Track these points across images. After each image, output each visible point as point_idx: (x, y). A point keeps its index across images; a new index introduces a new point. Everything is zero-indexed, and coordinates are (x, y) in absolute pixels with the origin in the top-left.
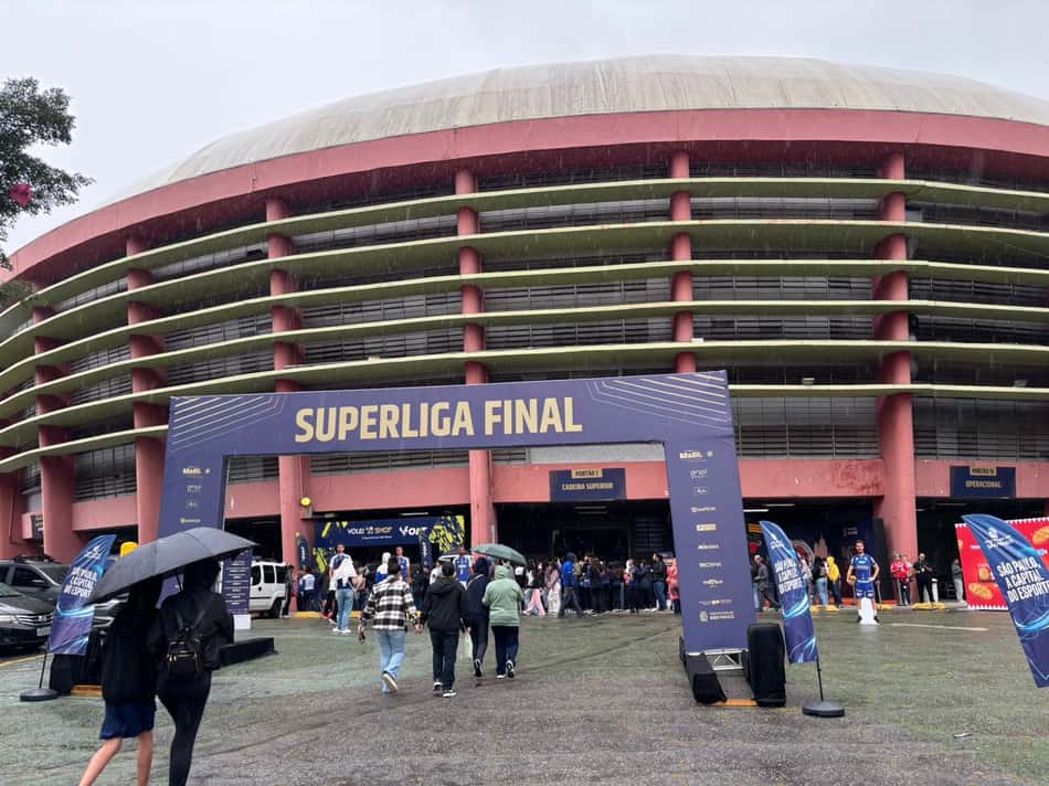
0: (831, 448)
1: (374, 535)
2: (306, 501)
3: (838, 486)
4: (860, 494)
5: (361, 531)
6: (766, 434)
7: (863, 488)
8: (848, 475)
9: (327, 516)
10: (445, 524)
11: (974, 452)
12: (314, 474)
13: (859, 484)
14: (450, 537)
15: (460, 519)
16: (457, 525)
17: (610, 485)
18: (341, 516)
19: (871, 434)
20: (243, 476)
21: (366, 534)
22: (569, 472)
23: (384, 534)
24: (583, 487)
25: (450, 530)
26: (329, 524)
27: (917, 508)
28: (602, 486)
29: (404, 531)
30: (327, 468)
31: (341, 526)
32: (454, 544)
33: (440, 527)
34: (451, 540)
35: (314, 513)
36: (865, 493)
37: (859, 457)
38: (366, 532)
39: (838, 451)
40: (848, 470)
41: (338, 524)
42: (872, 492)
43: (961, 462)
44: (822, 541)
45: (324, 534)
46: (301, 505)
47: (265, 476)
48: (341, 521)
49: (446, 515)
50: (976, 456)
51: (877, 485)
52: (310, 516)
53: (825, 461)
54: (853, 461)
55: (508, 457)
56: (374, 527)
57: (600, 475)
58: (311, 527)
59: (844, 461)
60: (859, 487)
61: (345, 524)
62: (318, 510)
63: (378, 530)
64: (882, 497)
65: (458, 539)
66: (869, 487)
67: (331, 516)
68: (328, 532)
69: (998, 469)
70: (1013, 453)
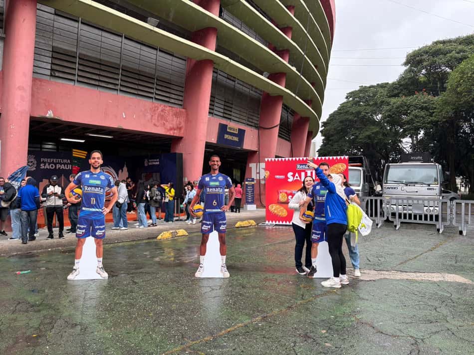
0: (152, 93)
3: (155, 125)
4: (168, 134)
6: (103, 68)
7: (171, 129)
8: (162, 117)
11: (229, 117)
13: (169, 125)
19: (180, 89)
27: (205, 148)
36: (171, 133)
37: (170, 105)
39: (157, 97)
40: (162, 113)
42: (176, 133)
43: (224, 122)
44: (125, 169)
50: (230, 119)
51: (180, 129)
53: (147, 103)
54: (167, 107)
59: (161, 106)
60: (168, 128)
64: (181, 138)
66: (175, 130)
69: (239, 129)
70: (244, 121)
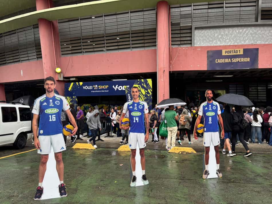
1: (98, 90)
2: (58, 70)
5: (91, 88)
9: (71, 79)
10: (140, 84)
12: (63, 56)
14: (143, 91)
15: (150, 81)
16: (147, 85)
17: (248, 60)
18: (80, 79)
20: (27, 58)
21: (93, 89)
22: (221, 51)
23: (104, 90)
24: (230, 60)
25: (143, 87)
26: (72, 84)
28: (243, 60)
29: (116, 88)
30: (70, 52)
31: (79, 84)
32: (146, 96)
33: (137, 86)
34: (144, 93)
35: (64, 78)
38: (94, 88)
41: (77, 83)
45: (70, 89)
46: (56, 72)
47: (37, 58)
48: (79, 82)
49: (141, 79)
52: (61, 79)
55: (179, 43)
56: (98, 85)
57: (242, 53)
58: (63, 85)
61: (81, 83)
62: (66, 76)
63: (100, 87)
65: (148, 93)
67: (74, 79)
68: (72, 88)
